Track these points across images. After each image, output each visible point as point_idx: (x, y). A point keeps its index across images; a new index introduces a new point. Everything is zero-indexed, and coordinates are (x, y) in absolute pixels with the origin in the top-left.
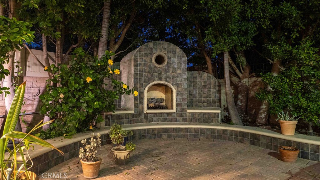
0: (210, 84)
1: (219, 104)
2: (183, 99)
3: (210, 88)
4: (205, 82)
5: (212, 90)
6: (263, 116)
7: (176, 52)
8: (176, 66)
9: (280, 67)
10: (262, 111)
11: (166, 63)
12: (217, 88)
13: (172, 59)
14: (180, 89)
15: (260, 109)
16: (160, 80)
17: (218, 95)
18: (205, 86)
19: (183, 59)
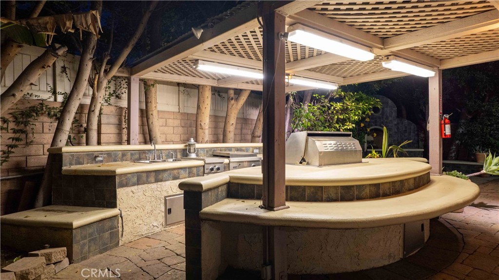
0: (410, 129)
1: (417, 145)
2: (394, 140)
3: (410, 132)
4: (406, 127)
5: (411, 134)
6: (453, 155)
7: (388, 103)
8: (388, 115)
9: (467, 115)
10: (452, 151)
11: (381, 112)
12: (416, 133)
13: (385, 109)
14: (391, 132)
15: (451, 150)
16: (376, 125)
17: (416, 138)
18: (406, 131)
19: (394, 109)
